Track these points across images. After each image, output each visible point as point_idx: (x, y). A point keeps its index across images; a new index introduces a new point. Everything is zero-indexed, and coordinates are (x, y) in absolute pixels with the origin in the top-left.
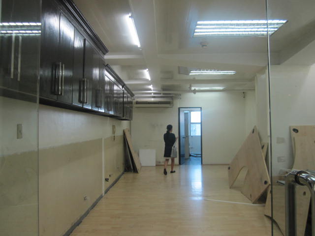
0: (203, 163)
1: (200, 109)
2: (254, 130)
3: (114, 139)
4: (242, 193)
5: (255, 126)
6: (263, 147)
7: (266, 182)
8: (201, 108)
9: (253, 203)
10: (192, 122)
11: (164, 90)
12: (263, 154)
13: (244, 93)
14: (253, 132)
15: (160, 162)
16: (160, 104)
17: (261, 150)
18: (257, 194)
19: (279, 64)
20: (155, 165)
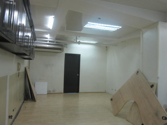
0: (79, 92)
2: (138, 72)
3: (19, 75)
5: (139, 69)
6: (152, 86)
7: (164, 118)
8: (80, 55)
11: (56, 39)
13: (106, 47)
15: (50, 91)
16: (54, 49)
17: (151, 89)
20: (46, 93)
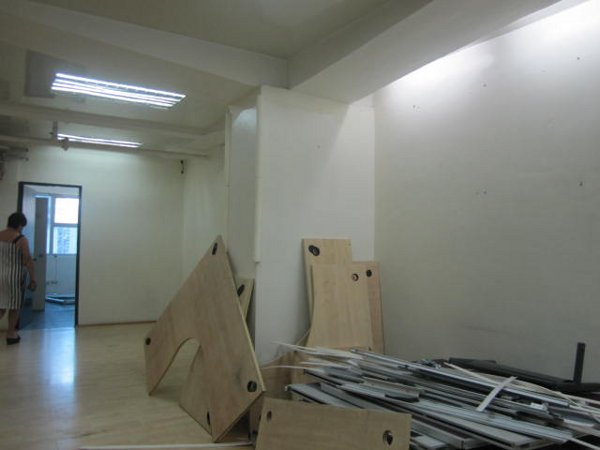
0: (80, 323)
1: (77, 190)
2: (216, 245)
4: (181, 406)
5: (220, 237)
6: (240, 291)
7: (252, 386)
8: (80, 188)
9: (216, 442)
10: (57, 220)
12: (240, 308)
13: (182, 162)
14: (214, 251)
17: (237, 298)
18: (228, 418)
19: (288, 87)
